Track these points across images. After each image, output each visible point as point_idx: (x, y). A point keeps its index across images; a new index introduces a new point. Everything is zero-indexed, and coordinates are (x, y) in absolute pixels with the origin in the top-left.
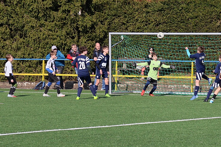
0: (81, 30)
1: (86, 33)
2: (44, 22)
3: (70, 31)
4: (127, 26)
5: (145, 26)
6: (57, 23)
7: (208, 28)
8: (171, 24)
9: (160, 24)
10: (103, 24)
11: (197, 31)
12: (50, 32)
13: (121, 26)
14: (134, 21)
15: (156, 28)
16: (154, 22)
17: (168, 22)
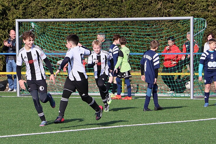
4: (47, 11)
5: (68, 10)
7: (147, 12)
8: (100, 7)
9: (87, 7)
10: (17, 9)
11: (133, 16)
13: (39, 10)
14: (56, 4)
15: (82, 12)
16: (80, 5)
17: (97, 4)
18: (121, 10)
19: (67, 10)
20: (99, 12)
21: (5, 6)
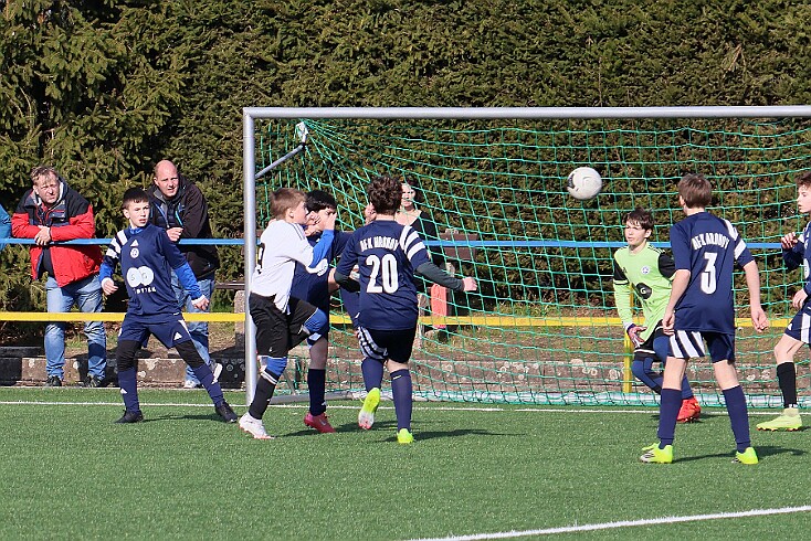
0: (57, 95)
1: (81, 112)
4: (278, 76)
8: (495, 63)
9: (442, 64)
10: (159, 68)
11: (627, 99)
13: (249, 73)
14: (316, 50)
15: (423, 83)
17: (481, 53)
18: (578, 75)
19: (361, 73)
20: (493, 84)
21: (114, 54)
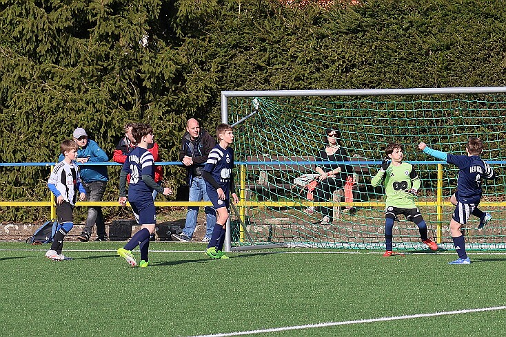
0: (149, 86)
1: (162, 94)
2: (53, 67)
3: (121, 89)
4: (268, 74)
5: (314, 73)
6: (86, 69)
7: (479, 75)
8: (381, 65)
9: (354, 66)
10: (205, 70)
11: (450, 83)
12: (68, 93)
13: (252, 73)
14: (287, 60)
15: (343, 76)
16: (338, 61)
17: (374, 60)
18: (425, 72)
19: (311, 72)
20: (380, 76)
21: (181, 63)
